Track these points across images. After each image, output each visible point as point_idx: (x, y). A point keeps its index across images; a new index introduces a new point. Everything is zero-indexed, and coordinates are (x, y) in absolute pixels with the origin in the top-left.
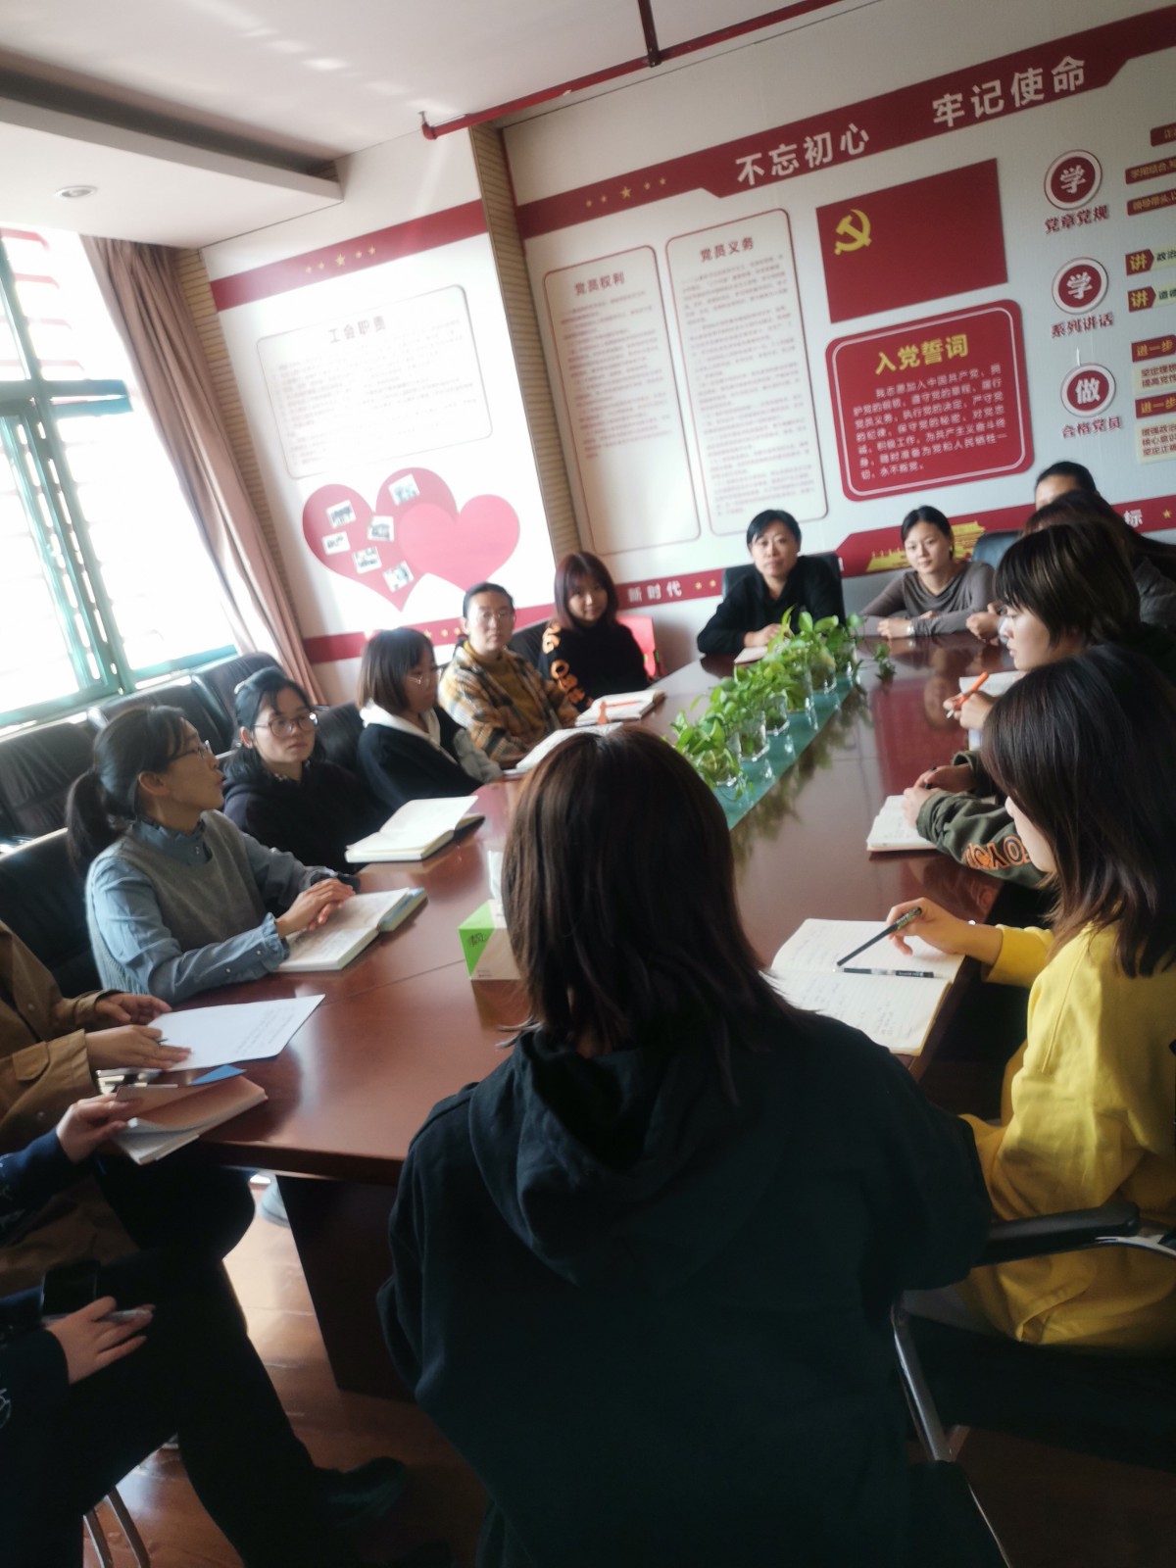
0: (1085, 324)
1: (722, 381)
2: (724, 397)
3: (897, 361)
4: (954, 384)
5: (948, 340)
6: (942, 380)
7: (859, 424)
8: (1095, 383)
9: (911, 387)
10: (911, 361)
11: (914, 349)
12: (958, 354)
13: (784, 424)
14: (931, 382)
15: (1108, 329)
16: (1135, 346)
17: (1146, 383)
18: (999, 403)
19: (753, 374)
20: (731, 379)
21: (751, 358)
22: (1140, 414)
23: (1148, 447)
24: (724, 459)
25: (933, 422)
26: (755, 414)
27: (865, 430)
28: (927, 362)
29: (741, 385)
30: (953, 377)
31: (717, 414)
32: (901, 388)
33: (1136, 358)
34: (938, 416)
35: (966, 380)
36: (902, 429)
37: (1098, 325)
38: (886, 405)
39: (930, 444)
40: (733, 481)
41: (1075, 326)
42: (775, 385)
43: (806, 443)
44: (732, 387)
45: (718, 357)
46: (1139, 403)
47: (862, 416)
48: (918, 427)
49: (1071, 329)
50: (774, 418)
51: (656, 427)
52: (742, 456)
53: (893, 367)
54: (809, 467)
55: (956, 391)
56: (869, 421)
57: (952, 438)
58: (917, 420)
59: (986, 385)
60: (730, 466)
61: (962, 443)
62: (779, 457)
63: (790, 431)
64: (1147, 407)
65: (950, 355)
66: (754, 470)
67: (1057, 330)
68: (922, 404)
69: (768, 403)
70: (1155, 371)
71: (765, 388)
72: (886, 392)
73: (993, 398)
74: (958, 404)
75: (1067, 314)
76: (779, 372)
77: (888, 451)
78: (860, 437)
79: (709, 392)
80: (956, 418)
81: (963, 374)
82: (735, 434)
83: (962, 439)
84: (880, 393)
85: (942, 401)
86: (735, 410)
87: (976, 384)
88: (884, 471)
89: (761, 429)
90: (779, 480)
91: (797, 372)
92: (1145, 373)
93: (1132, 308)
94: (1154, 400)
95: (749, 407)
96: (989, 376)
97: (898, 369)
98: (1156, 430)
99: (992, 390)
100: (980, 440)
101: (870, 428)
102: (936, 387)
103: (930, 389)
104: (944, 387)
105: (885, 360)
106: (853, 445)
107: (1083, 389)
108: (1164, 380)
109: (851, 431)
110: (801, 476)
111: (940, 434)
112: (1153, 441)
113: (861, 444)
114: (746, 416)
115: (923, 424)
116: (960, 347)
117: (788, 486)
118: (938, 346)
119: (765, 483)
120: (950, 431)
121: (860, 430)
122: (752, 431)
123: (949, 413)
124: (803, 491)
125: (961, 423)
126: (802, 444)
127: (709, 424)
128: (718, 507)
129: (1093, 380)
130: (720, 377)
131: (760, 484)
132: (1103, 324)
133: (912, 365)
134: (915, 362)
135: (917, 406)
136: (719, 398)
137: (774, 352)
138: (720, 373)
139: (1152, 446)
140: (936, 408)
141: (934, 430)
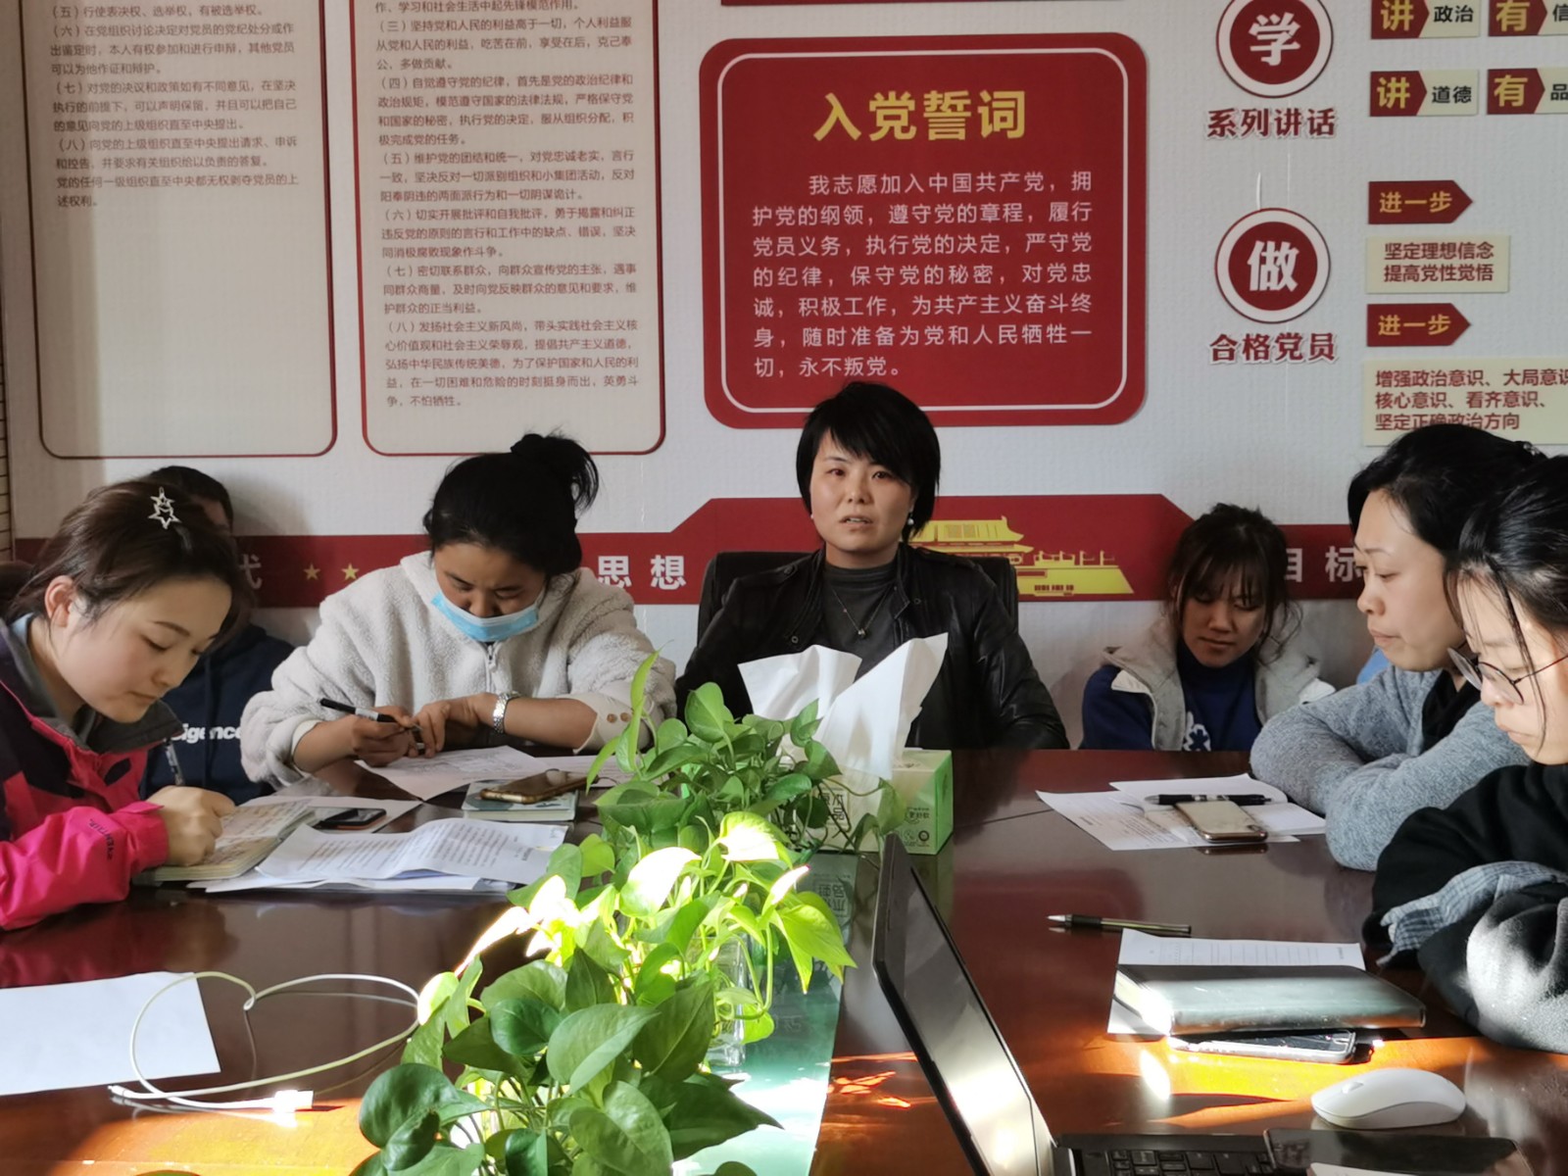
0: (1279, 120)
1: (442, 82)
2: (442, 120)
3: (867, 122)
4: (985, 197)
5: (985, 96)
6: (962, 182)
7: (762, 245)
8: (1289, 252)
9: (891, 184)
10: (897, 125)
11: (907, 102)
12: (1004, 131)
13: (583, 212)
14: (938, 182)
15: (1323, 142)
16: (1377, 190)
17: (1393, 274)
18: (1081, 257)
19: (522, 81)
20: (464, 81)
21: (521, 43)
22: (1375, 339)
23: (1387, 411)
24: (422, 270)
25: (932, 273)
26: (512, 176)
27: (775, 263)
28: (932, 136)
29: (488, 100)
30: (986, 181)
31: (419, 158)
32: (867, 183)
33: (1376, 217)
34: (944, 261)
35: (1015, 193)
36: (860, 276)
37: (1304, 128)
38: (830, 215)
39: (920, 323)
40: (436, 327)
41: (1256, 121)
42: (572, 118)
43: (631, 268)
44: (465, 101)
45: (440, 25)
46: (1376, 313)
47: (772, 229)
48: (898, 278)
49: (1250, 126)
50: (559, 194)
51: (256, 161)
52: (468, 270)
53: (855, 133)
54: (632, 324)
55: (990, 212)
56: (786, 244)
57: (971, 318)
58: (896, 261)
59: (1059, 211)
60: (435, 290)
61: (994, 335)
62: (562, 288)
63: (596, 232)
64: (1390, 325)
65: (986, 130)
66: (493, 308)
67: (1220, 123)
68: (912, 228)
69: (547, 156)
70: (1412, 250)
71: (546, 119)
72: (831, 186)
73: (1070, 245)
74: (991, 243)
75: (1240, 94)
76: (586, 89)
77: (821, 322)
78: (760, 276)
79: (406, 102)
80: (983, 273)
81: (1011, 177)
82: (456, 214)
83: (993, 323)
84: (818, 184)
85: (956, 230)
86: (466, 158)
87: (1038, 206)
88: (808, 366)
89: (525, 213)
90: (552, 344)
91: (628, 98)
92: (1393, 250)
93: (1377, 110)
94: (1406, 311)
95: (501, 156)
96: (1067, 194)
97: (864, 137)
98: (1404, 378)
99: (1069, 227)
100: (1032, 333)
101: (786, 261)
102: (948, 196)
103: (932, 198)
104: (964, 198)
105: (838, 112)
106: (742, 294)
107: (1263, 260)
108: (1430, 273)
109: (742, 261)
110: (610, 344)
111: (944, 304)
112: (1398, 399)
113: (762, 293)
114: (490, 176)
115: (909, 274)
116: (1010, 115)
117: (575, 363)
118: (960, 104)
119: (517, 344)
120: (966, 300)
121: (763, 262)
122: (501, 214)
123: (971, 260)
124: (608, 381)
125: (994, 289)
126: (620, 269)
127: (397, 177)
128: (392, 383)
129: (1285, 245)
130: (436, 73)
131: (506, 344)
132: (1316, 130)
133: (899, 135)
134: (905, 130)
135: (899, 229)
136: (429, 121)
137: (579, 42)
138: (440, 64)
139: (1395, 411)
140: (942, 241)
141: (932, 292)
